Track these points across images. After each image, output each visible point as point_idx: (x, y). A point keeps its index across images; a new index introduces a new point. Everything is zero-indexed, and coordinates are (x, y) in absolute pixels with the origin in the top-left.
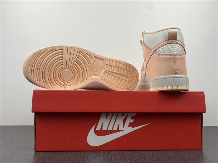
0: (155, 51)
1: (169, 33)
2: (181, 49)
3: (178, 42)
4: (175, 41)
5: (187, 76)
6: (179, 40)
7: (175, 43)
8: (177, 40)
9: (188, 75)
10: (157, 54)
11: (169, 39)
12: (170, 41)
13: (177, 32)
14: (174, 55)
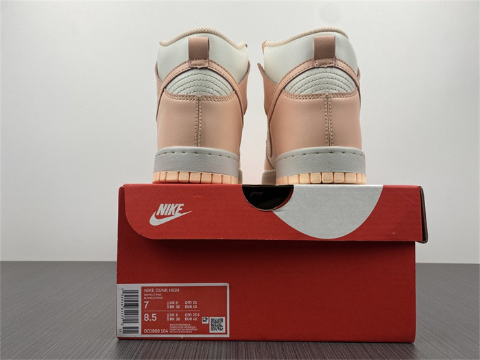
0: (284, 88)
1: (317, 41)
2: (344, 81)
3: (339, 64)
4: (330, 61)
5: (363, 150)
6: (342, 59)
7: (332, 67)
8: (336, 59)
9: (365, 148)
10: (288, 94)
11: (316, 58)
12: (318, 62)
13: (335, 40)
14: (327, 97)
